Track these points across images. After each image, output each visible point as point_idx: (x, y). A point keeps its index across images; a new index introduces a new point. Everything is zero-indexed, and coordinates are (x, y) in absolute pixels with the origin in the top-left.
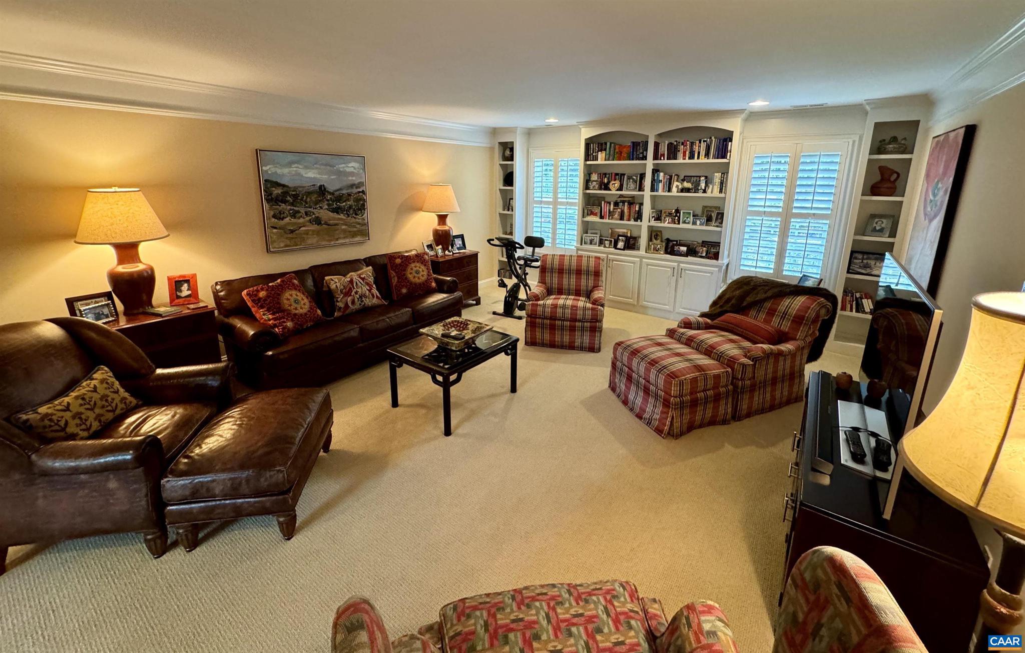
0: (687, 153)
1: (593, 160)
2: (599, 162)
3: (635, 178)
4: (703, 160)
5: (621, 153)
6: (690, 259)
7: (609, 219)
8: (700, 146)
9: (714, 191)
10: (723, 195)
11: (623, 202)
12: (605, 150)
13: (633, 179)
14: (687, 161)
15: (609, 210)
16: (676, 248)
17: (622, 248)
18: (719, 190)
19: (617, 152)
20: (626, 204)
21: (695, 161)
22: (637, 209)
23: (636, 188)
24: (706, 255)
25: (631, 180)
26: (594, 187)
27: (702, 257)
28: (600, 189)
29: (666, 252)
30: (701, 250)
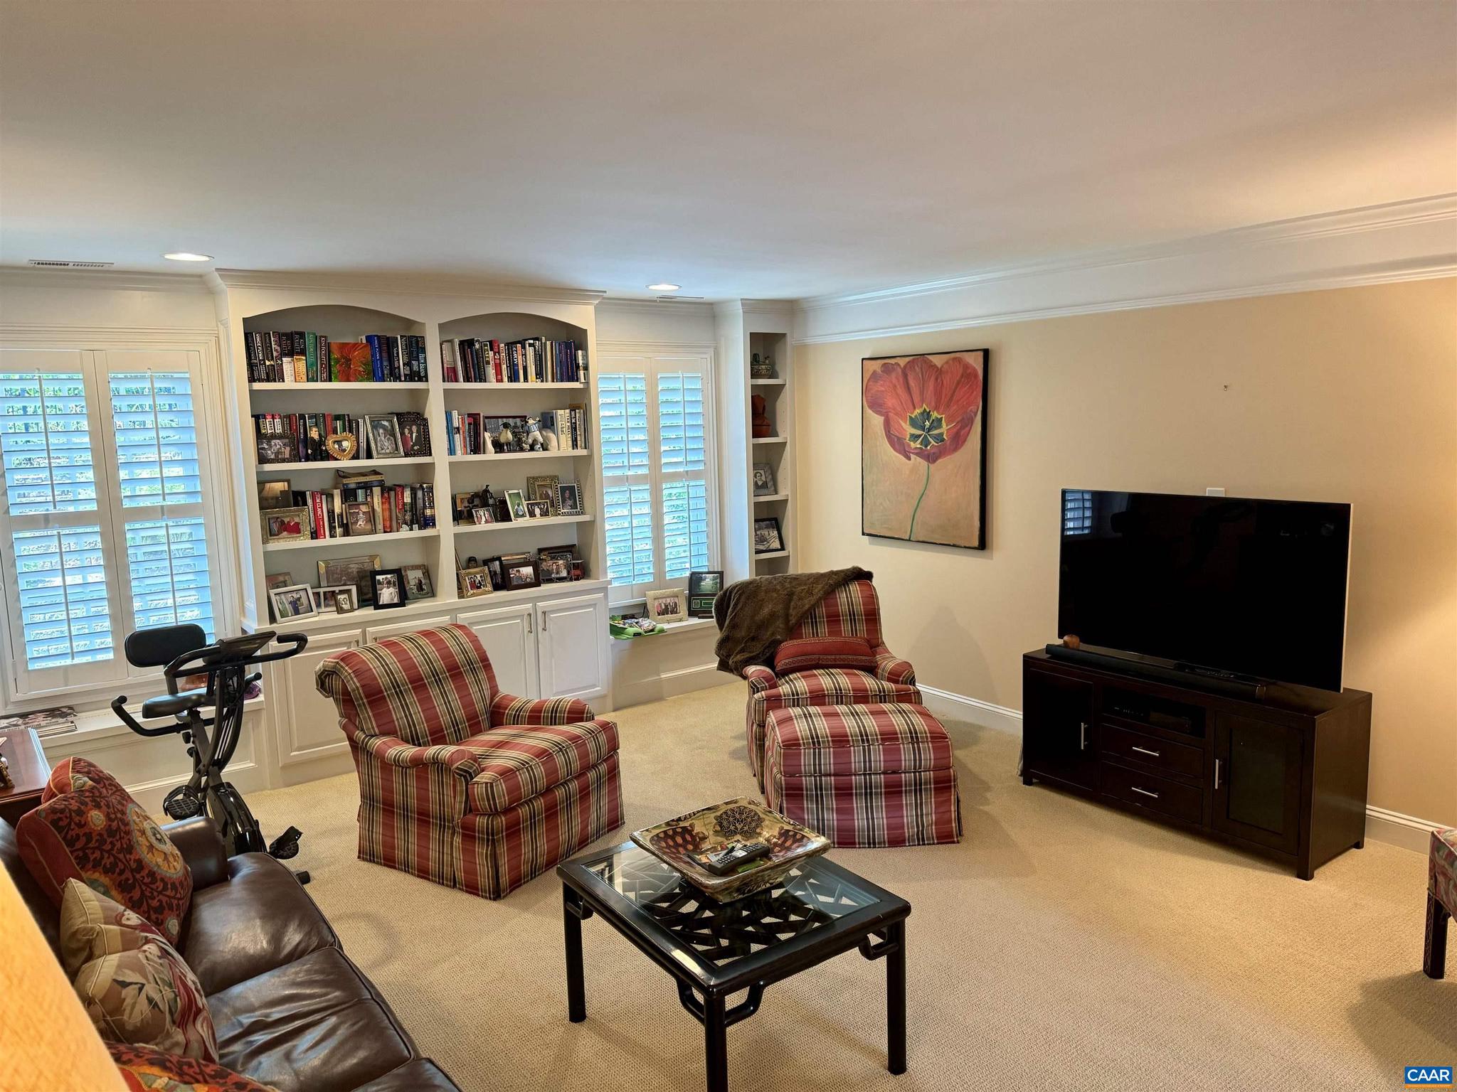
0: (504, 367)
1: (268, 380)
2: (288, 384)
3: (386, 423)
4: (534, 384)
5: (348, 361)
6: (546, 588)
7: (331, 536)
8: (524, 355)
9: (560, 445)
10: (581, 452)
11: (367, 487)
12: (303, 352)
13: (384, 427)
14: (506, 385)
15: (331, 513)
16: (513, 573)
17: (396, 601)
18: (570, 443)
19: (337, 361)
20: (377, 491)
21: (521, 385)
22: (407, 499)
23: (397, 449)
24: (569, 573)
25: (381, 431)
26: (277, 453)
27: (561, 579)
28: (296, 458)
29: (497, 587)
30: (555, 567)
